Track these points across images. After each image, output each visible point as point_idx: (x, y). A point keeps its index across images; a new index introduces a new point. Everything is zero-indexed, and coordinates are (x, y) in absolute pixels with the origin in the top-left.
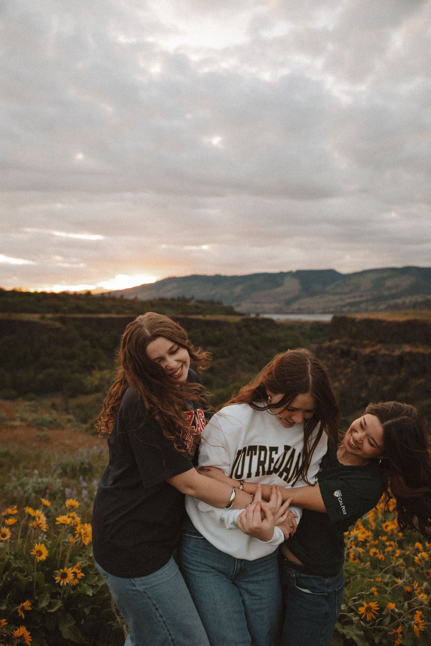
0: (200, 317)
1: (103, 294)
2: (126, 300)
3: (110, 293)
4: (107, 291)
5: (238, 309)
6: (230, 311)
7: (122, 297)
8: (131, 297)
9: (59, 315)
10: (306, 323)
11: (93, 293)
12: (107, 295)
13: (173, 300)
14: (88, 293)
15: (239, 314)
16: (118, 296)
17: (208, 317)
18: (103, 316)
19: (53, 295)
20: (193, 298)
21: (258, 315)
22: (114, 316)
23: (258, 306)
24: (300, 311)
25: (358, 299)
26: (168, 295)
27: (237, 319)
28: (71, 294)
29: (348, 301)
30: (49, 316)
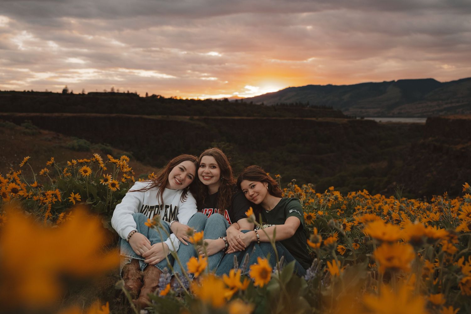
0: (314, 119)
1: (237, 101)
2: (255, 105)
3: (242, 100)
4: (240, 98)
5: (345, 113)
6: (339, 115)
7: (252, 102)
8: (259, 104)
9: (203, 117)
10: (406, 124)
11: (230, 100)
12: (240, 102)
13: (292, 105)
14: (226, 100)
15: (347, 117)
16: (248, 102)
17: (320, 119)
18: (236, 118)
19: (199, 101)
20: (308, 104)
21: (362, 118)
22: (245, 118)
23: (363, 110)
24: (400, 115)
25: (454, 105)
26: (288, 102)
27: (345, 120)
28: (214, 100)
29: (446, 106)
30: (196, 117)
